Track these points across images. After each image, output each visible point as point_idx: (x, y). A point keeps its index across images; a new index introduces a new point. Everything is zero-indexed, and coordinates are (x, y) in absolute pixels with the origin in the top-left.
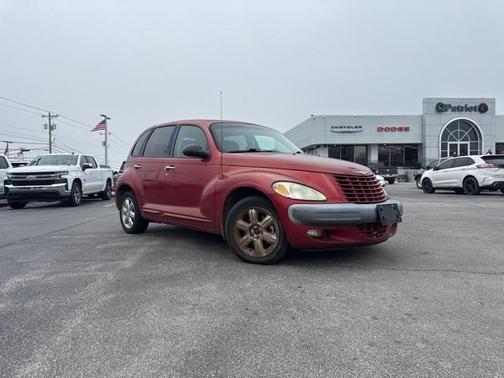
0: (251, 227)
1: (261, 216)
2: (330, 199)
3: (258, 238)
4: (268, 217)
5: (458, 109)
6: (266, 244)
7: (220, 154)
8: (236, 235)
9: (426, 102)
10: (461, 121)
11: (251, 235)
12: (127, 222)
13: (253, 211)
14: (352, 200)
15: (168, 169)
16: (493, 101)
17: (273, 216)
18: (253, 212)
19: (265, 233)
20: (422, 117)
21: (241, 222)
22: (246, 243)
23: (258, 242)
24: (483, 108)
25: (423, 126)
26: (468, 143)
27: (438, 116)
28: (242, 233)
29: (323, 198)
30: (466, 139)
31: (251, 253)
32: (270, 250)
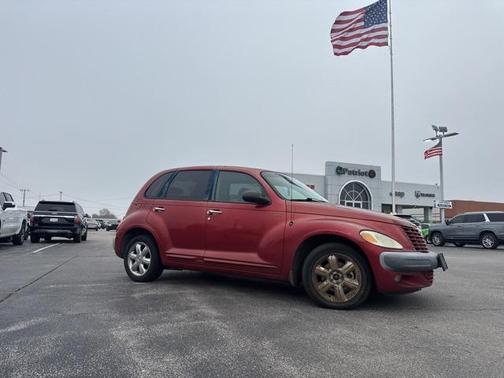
0: (331, 273)
1: (342, 262)
2: (407, 248)
3: (338, 283)
4: (349, 264)
5: (353, 173)
6: (347, 289)
7: (283, 201)
8: (314, 280)
9: (328, 165)
10: (356, 183)
11: (331, 281)
12: (138, 269)
13: (334, 257)
14: (417, 249)
15: (211, 214)
16: (379, 168)
17: (354, 262)
19: (346, 279)
20: (325, 177)
21: (320, 268)
22: (326, 289)
23: (339, 287)
24: (372, 174)
25: (326, 185)
26: (361, 202)
27: (337, 176)
28: (320, 278)
29: (400, 247)
30: (359, 199)
31: (332, 299)
32: (352, 295)
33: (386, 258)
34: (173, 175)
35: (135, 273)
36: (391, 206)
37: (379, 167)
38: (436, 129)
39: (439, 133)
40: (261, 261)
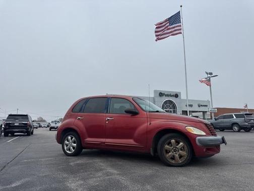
0: (173, 149)
1: (178, 143)
3: (176, 154)
4: (181, 144)
5: (167, 95)
6: (181, 157)
7: (145, 113)
8: (164, 152)
9: (155, 91)
10: (169, 100)
11: (173, 152)
12: (69, 150)
14: (212, 135)
15: (108, 120)
17: (184, 143)
18: (173, 141)
19: (180, 151)
20: (154, 98)
21: (167, 146)
22: (170, 157)
24: (176, 96)
25: (155, 102)
26: (172, 110)
27: (160, 98)
28: (167, 152)
29: (204, 134)
30: (171, 108)
31: (173, 162)
32: (183, 159)
33: (199, 140)
34: (86, 101)
35: (68, 152)
36: (187, 111)
37: (180, 92)
38: (207, 74)
39: (209, 75)
40: (136, 144)
